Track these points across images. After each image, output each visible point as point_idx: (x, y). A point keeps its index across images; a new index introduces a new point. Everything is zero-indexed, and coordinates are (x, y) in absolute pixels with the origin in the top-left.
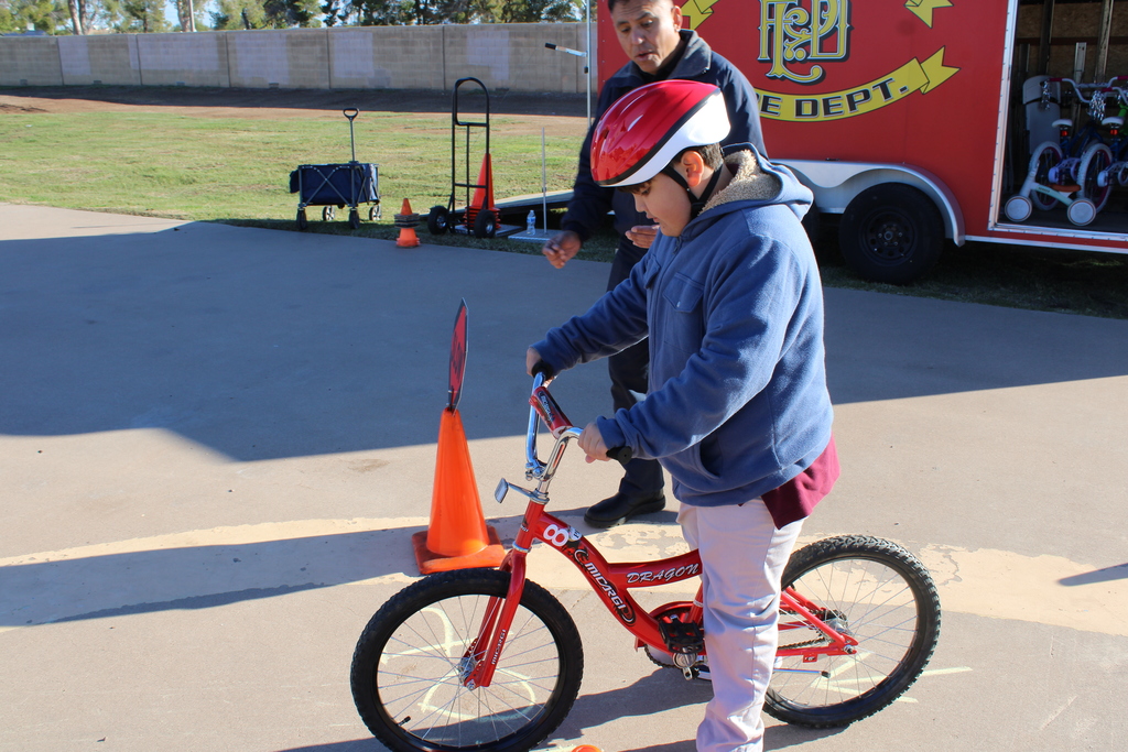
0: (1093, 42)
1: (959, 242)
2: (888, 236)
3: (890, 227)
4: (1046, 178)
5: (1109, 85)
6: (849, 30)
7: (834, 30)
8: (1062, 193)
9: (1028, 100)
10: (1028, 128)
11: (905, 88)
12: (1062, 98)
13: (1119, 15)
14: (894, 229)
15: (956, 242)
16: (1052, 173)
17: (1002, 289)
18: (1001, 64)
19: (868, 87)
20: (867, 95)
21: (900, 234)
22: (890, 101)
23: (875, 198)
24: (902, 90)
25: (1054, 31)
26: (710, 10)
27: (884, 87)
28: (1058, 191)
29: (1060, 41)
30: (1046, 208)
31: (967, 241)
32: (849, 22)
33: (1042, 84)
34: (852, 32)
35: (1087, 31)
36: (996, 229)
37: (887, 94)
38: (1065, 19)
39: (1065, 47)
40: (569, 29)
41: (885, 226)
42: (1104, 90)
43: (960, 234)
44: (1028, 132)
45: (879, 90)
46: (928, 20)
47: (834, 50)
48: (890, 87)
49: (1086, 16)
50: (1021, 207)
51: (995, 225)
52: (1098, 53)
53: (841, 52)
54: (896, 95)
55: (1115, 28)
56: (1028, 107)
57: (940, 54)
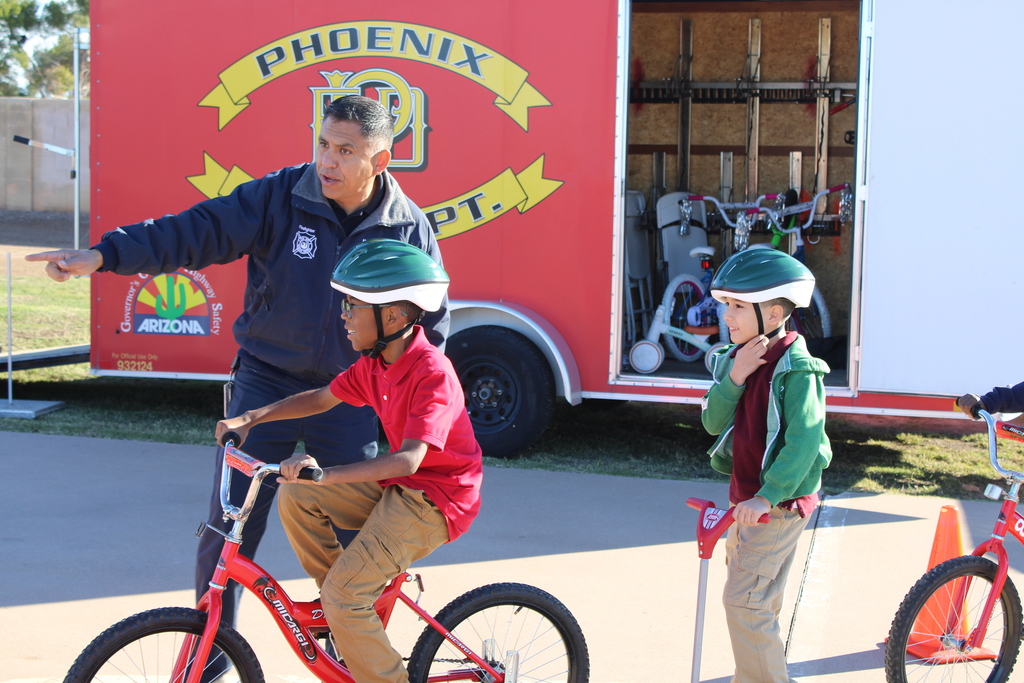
0: (741, 151)
1: (573, 400)
2: (484, 394)
3: (487, 383)
4: (685, 320)
5: (757, 204)
6: (427, 131)
7: (408, 131)
8: (696, 336)
9: (664, 223)
10: (666, 259)
11: (498, 206)
12: (708, 221)
13: (768, 120)
14: (491, 385)
15: (569, 398)
16: (692, 314)
17: (633, 460)
18: (612, 177)
19: (453, 203)
20: (451, 213)
21: (500, 392)
22: (480, 222)
23: (465, 345)
24: (495, 208)
25: (695, 137)
26: (246, 101)
27: (472, 204)
28: (692, 333)
29: (702, 150)
30: (687, 358)
31: (584, 399)
32: (426, 121)
33: (680, 203)
34: (430, 134)
35: (733, 138)
36: (619, 383)
37: (476, 213)
38: (705, 122)
39: (708, 158)
40: (20, 108)
41: (480, 381)
42: (749, 212)
43: (573, 390)
44: (666, 265)
45: (467, 208)
46: (523, 122)
47: (409, 156)
48: (479, 203)
49: (729, 119)
50: (648, 354)
51: (618, 377)
52: (746, 165)
53: (417, 159)
54: (488, 214)
55: (764, 135)
56: (664, 232)
57: (540, 162)
